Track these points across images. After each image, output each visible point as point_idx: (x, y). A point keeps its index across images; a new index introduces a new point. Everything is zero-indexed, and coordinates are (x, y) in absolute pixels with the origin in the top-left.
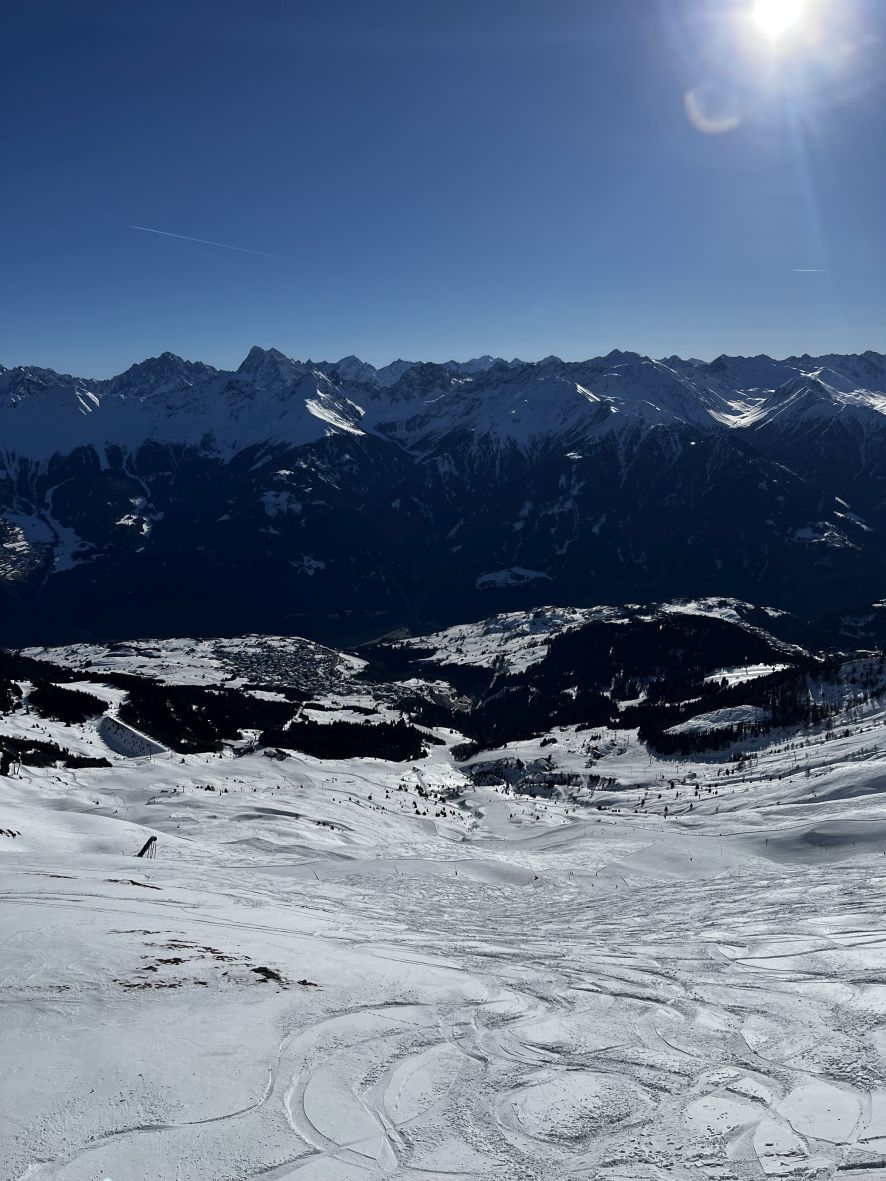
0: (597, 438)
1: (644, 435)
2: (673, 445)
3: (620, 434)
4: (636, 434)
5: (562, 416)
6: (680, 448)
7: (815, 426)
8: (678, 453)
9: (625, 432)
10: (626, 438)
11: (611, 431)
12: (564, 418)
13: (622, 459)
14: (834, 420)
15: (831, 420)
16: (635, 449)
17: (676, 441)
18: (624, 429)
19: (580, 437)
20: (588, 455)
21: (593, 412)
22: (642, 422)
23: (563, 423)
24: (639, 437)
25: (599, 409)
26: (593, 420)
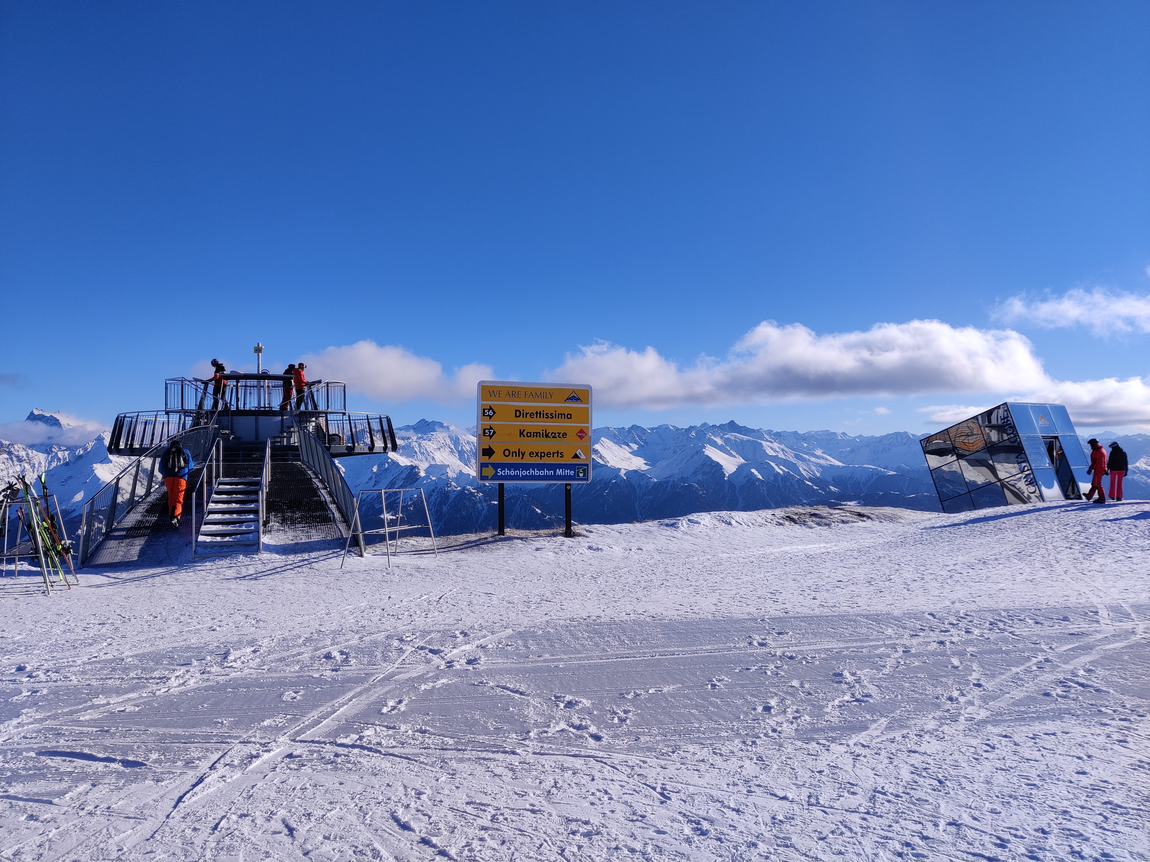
0: (408, 499)
1: (452, 496)
2: (479, 505)
4: (444, 496)
5: (374, 480)
6: (484, 507)
8: (484, 512)
9: (435, 494)
10: (436, 499)
12: (376, 481)
16: (445, 509)
18: (433, 491)
19: (393, 499)
20: (401, 516)
21: (404, 476)
22: (449, 484)
23: (375, 485)
24: (447, 498)
25: (410, 473)
26: (404, 482)
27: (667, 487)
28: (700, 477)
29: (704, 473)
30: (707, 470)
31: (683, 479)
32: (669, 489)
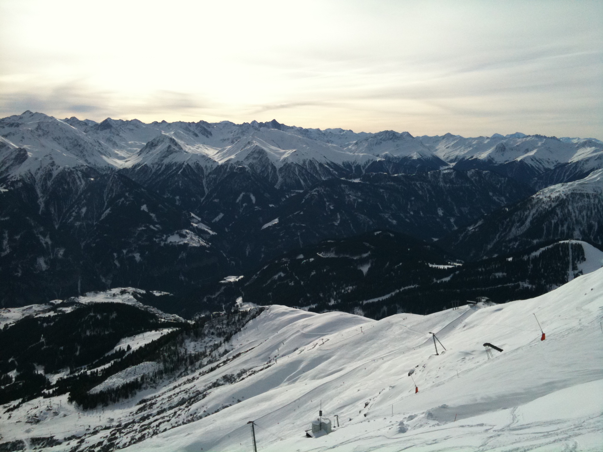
0: (18, 176)
1: (55, 173)
2: (78, 181)
3: (36, 173)
4: (49, 174)
6: (83, 182)
7: (174, 168)
8: (82, 186)
9: (40, 171)
10: (42, 176)
11: (29, 170)
13: (38, 191)
14: (185, 164)
15: (183, 164)
16: (49, 183)
17: (79, 178)
18: (39, 169)
19: (4, 175)
20: (12, 188)
21: (13, 156)
22: (53, 164)
24: (51, 175)
25: (18, 154)
26: (14, 162)
27: (227, 168)
28: (251, 161)
29: (254, 158)
30: (256, 156)
31: (238, 163)
32: (228, 170)
